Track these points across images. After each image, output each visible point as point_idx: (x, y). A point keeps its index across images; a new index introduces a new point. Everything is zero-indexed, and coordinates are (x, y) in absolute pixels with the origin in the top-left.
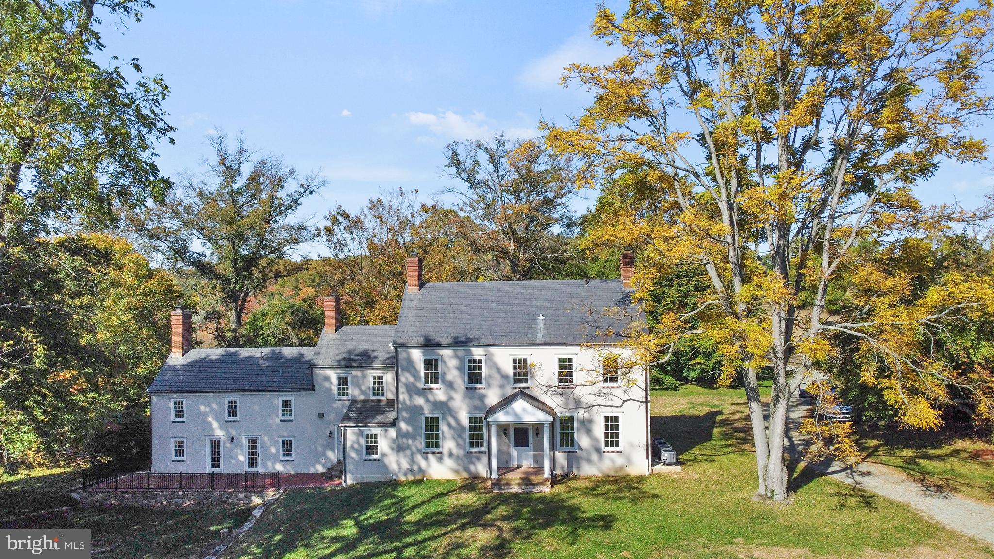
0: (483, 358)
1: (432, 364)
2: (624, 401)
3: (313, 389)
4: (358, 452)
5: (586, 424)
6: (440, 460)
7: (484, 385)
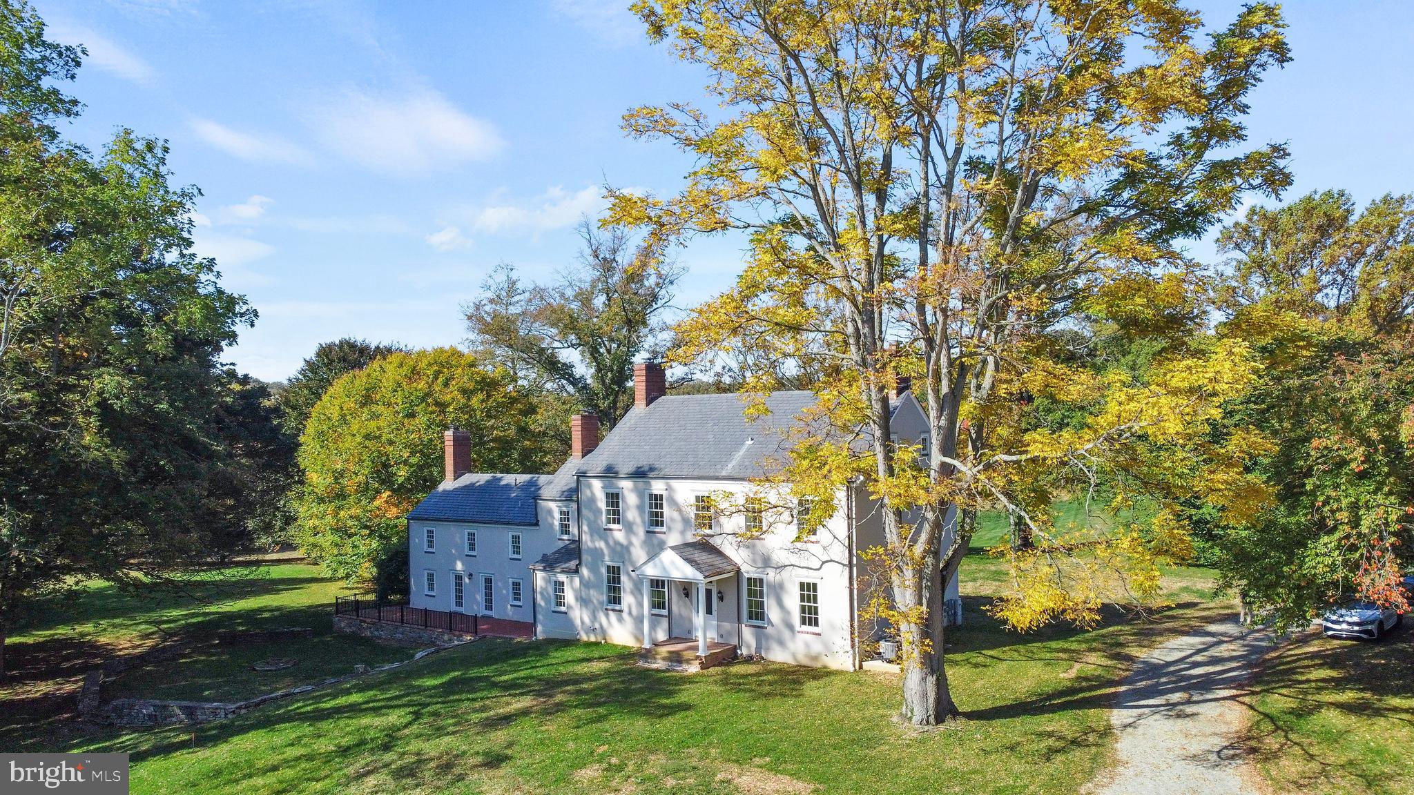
0: (664, 493)
1: (614, 499)
2: (824, 563)
3: (537, 524)
4: (547, 601)
5: (778, 589)
6: (620, 620)
7: (664, 529)
